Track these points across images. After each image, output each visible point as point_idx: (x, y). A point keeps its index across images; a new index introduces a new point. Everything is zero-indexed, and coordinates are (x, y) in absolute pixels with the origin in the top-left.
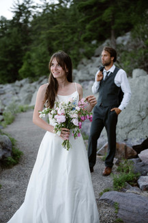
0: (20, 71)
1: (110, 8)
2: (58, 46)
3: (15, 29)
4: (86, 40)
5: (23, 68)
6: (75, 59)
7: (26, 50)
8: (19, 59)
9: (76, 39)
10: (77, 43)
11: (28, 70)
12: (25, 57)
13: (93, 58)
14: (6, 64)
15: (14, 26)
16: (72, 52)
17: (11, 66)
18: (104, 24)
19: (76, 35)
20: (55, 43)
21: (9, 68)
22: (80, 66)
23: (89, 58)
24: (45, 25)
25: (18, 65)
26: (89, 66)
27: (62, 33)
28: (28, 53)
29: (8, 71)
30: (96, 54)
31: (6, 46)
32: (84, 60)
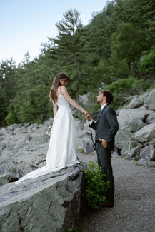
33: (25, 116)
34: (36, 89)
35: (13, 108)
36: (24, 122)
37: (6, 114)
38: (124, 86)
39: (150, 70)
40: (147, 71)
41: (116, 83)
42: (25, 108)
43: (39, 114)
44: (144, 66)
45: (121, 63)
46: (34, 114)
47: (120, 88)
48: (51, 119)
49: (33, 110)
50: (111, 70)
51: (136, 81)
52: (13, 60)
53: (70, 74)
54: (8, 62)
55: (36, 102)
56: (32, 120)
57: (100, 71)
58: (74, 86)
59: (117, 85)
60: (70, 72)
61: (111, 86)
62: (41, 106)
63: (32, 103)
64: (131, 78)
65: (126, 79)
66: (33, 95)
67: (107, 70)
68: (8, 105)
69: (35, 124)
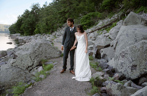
0: (35, 31)
1: (68, 13)
2: (50, 23)
3: (32, 15)
4: (60, 22)
5: (36, 30)
6: (56, 28)
7: (37, 23)
8: (34, 26)
9: (56, 21)
10: (57, 22)
11: (38, 31)
12: (36, 26)
13: (62, 28)
14: (29, 28)
15: (32, 14)
16: (55, 26)
17: (31, 29)
18: (66, 18)
19: (57, 20)
20: (49, 22)
21: (30, 30)
22: (58, 30)
23: (61, 28)
24: (45, 15)
25: (33, 29)
26: (61, 30)
27: (51, 18)
28: (38, 24)
29: (29, 31)
30: (63, 26)
31: (29, 21)
32: (59, 28)
33: (43, 30)
34: (48, 17)
35: (38, 26)
36: (43, 33)
37: (35, 29)
38: (93, 16)
39: (107, 8)
40: (105, 8)
41: (89, 14)
42: (43, 26)
43: (50, 29)
44: (104, 6)
45: (91, 4)
46: (47, 29)
47: (91, 17)
48: (55, 32)
49: (47, 27)
50: (86, 8)
51: (100, 14)
52: (39, 4)
53: (65, 10)
54: (37, 4)
55: (49, 23)
56: (46, 32)
57: (81, 8)
58: (67, 15)
59: (89, 15)
60: (65, 8)
61: (86, 16)
62: (51, 25)
63: (47, 24)
64: (97, 12)
65: (94, 13)
66: (47, 20)
67: (84, 8)
68: (36, 25)
69: (48, 34)
